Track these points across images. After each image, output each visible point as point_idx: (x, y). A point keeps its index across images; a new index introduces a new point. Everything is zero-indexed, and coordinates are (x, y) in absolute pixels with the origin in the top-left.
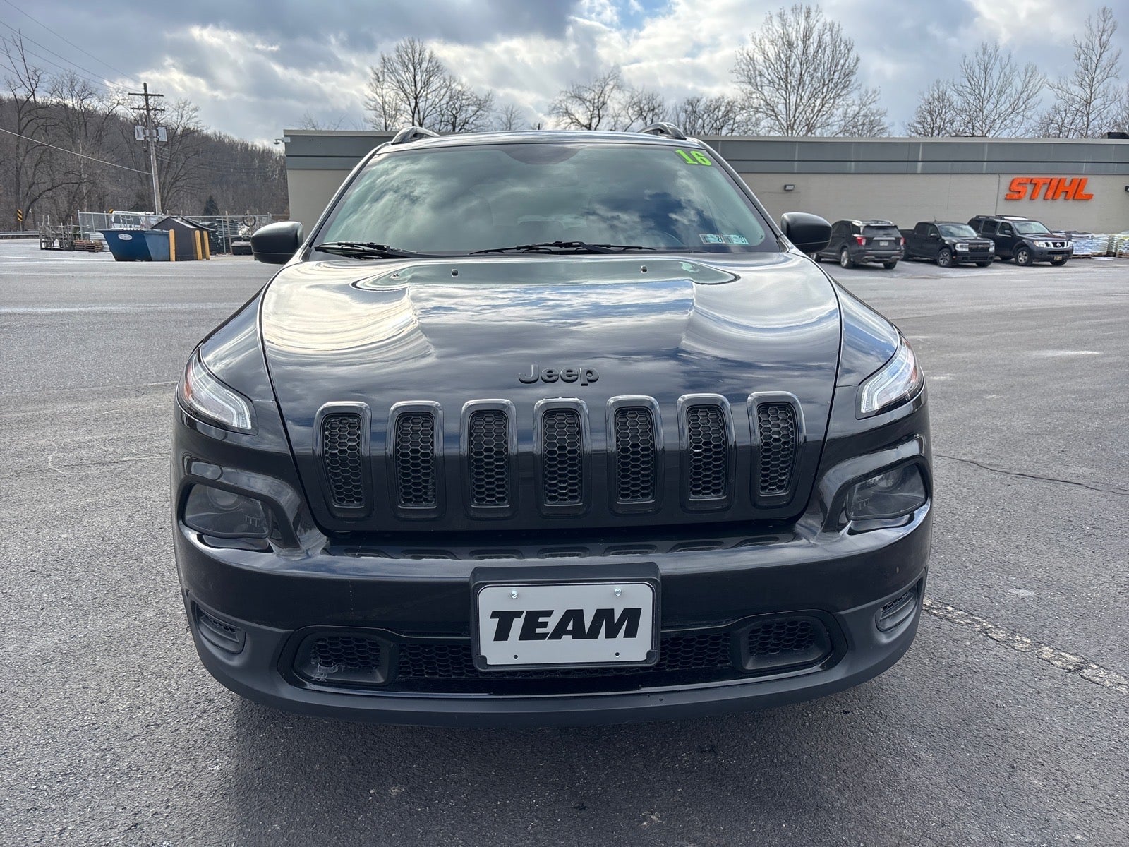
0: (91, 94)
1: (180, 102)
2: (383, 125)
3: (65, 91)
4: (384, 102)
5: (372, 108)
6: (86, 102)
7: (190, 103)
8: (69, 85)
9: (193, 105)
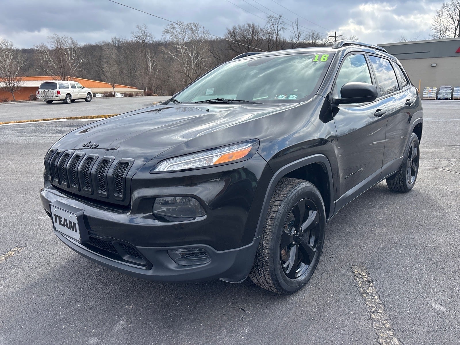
0: (319, 38)
1: (351, 37)
2: (439, 37)
3: (310, 38)
4: (440, 25)
5: (434, 29)
6: (317, 41)
7: (355, 37)
8: (312, 36)
9: (356, 38)
